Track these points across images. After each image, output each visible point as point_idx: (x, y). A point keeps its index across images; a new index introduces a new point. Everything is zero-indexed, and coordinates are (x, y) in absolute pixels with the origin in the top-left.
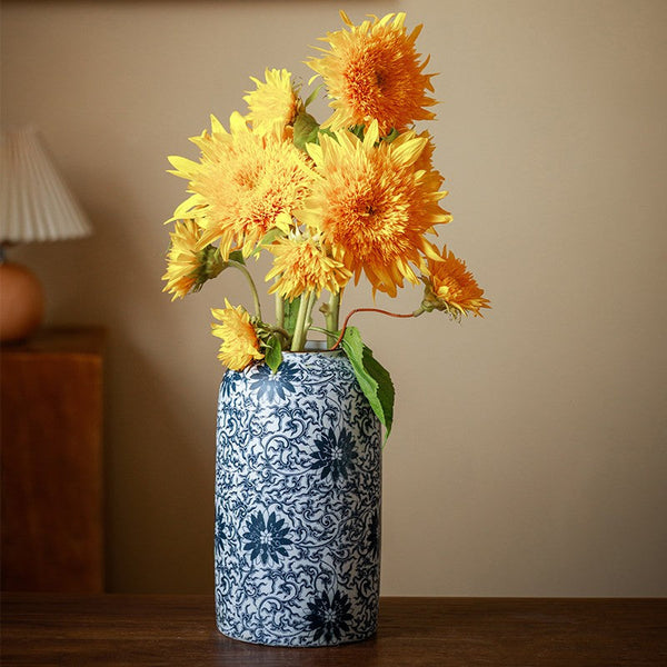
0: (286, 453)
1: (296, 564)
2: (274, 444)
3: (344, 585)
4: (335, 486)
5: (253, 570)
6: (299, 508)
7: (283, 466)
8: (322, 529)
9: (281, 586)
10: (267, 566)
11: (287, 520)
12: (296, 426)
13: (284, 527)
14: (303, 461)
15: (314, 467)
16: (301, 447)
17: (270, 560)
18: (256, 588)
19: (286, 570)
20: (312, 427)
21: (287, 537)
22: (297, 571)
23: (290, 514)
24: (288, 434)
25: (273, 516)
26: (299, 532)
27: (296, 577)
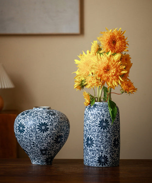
0: (93, 123)
1: (95, 148)
2: (91, 122)
3: (106, 154)
4: (104, 131)
5: (87, 150)
6: (96, 136)
7: (93, 126)
8: (101, 141)
9: (92, 153)
10: (90, 149)
11: (93, 138)
12: (95, 118)
13: (93, 140)
14: (97, 126)
15: (99, 127)
16: (96, 122)
17: (90, 147)
18: (88, 153)
19: (93, 149)
20: (99, 118)
21: (93, 142)
22: (95, 150)
23: (94, 137)
24: (94, 119)
25: (91, 137)
26: (96, 141)
27: (95, 151)
